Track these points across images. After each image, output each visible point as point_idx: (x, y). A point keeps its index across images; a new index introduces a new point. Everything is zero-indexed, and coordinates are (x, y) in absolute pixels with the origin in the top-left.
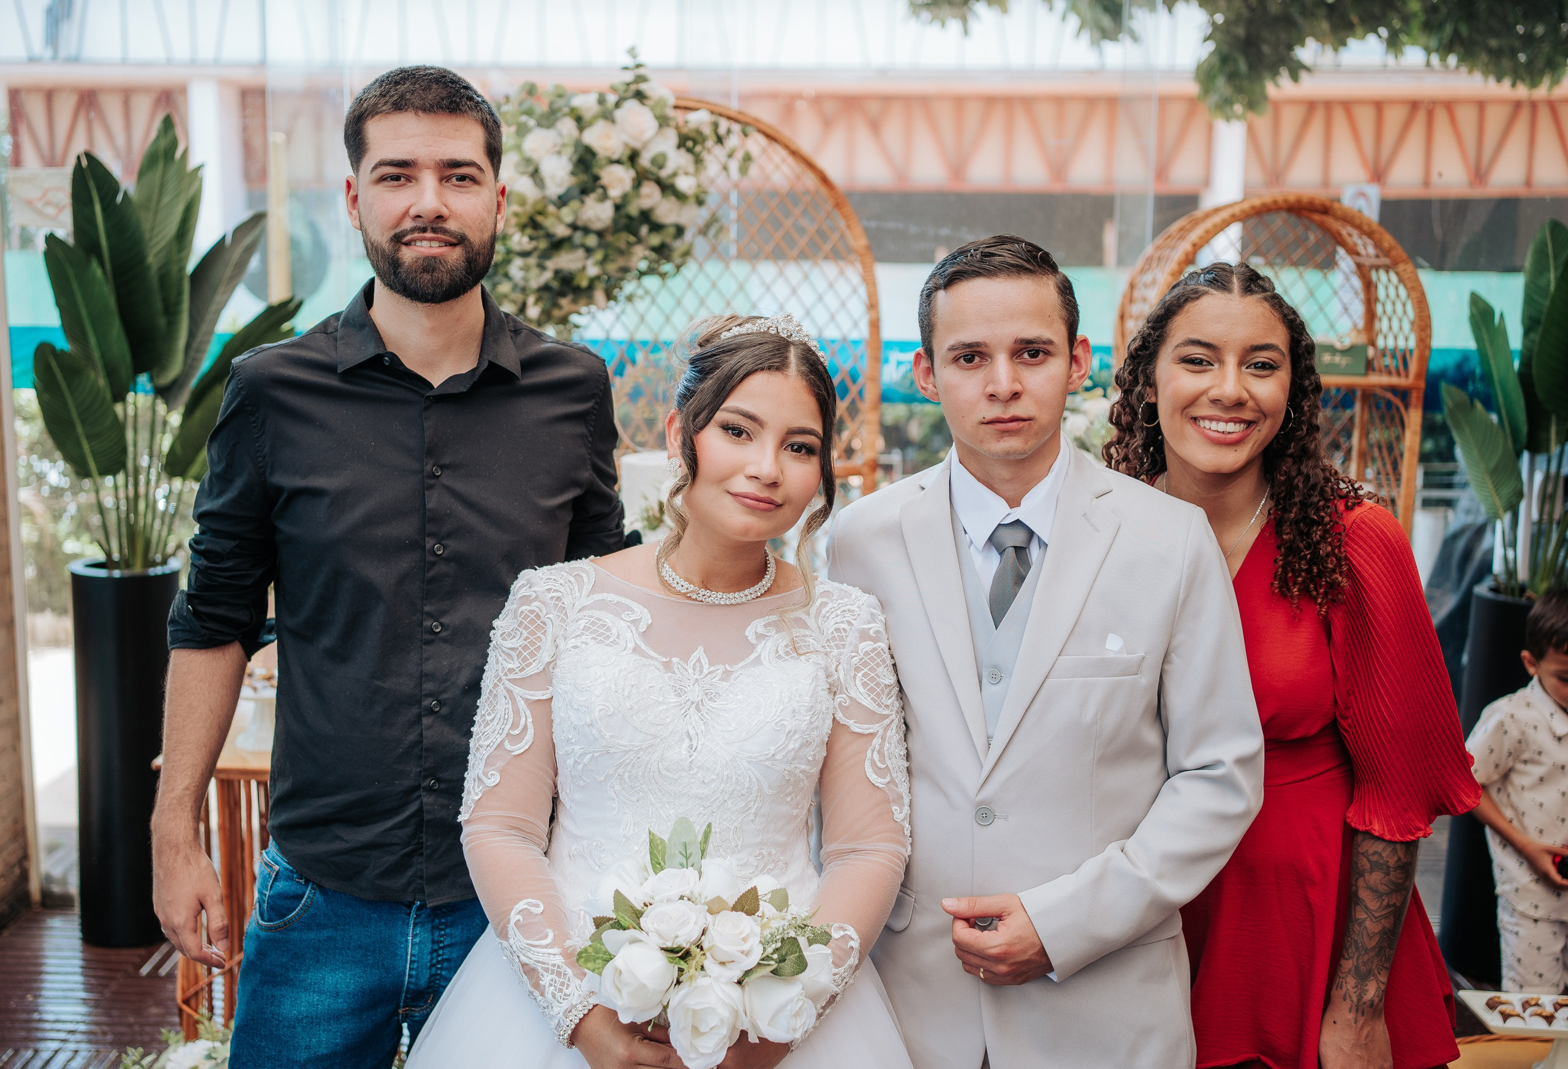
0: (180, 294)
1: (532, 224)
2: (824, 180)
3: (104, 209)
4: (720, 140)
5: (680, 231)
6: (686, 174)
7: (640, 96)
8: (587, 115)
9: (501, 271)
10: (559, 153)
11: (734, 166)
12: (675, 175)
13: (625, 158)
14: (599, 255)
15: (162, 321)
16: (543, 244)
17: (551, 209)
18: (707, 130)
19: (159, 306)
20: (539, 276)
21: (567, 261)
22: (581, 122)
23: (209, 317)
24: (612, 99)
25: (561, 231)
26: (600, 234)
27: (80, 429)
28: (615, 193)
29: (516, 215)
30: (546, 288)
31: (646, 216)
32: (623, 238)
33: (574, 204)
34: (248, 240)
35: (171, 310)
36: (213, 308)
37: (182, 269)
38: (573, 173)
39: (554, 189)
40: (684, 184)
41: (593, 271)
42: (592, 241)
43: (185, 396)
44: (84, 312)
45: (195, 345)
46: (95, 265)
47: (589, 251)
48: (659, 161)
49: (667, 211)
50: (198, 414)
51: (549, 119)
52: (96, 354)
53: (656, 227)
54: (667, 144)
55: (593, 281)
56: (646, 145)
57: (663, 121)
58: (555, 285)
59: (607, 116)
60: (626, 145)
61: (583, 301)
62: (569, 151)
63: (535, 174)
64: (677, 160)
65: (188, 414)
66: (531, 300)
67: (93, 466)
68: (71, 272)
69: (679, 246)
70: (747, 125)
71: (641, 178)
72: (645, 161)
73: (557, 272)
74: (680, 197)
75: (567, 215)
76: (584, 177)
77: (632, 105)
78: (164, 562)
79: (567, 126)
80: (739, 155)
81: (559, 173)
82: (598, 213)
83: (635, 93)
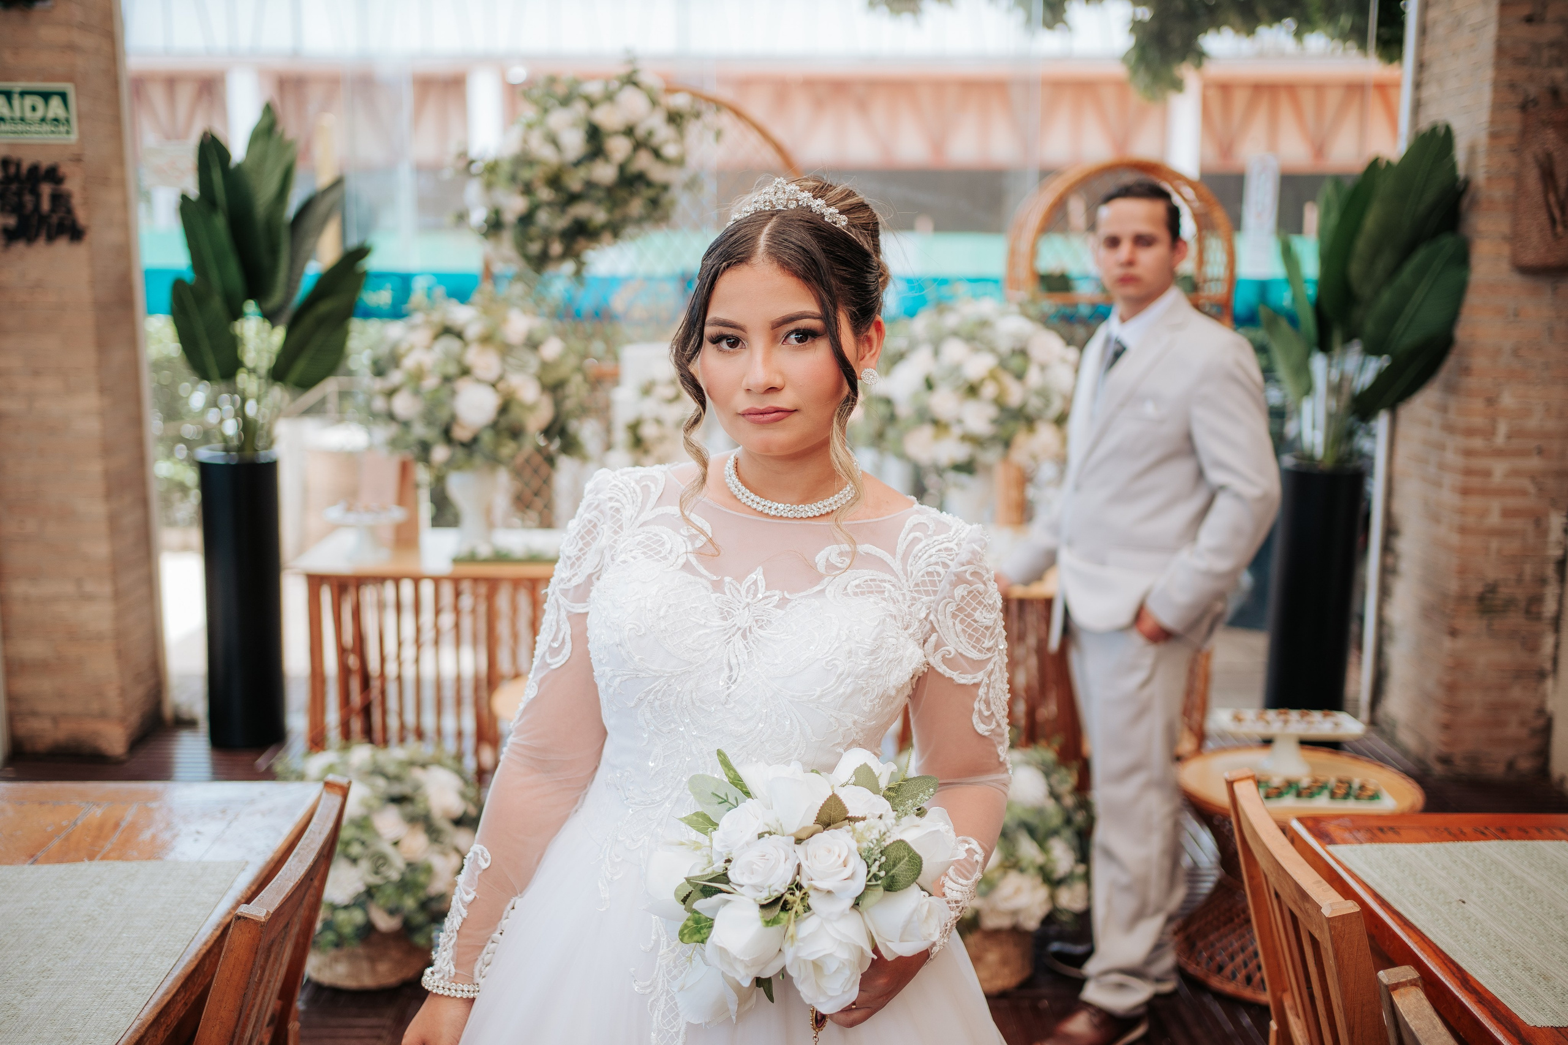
0: (280, 239)
1: (555, 181)
2: (779, 149)
3: (221, 174)
4: (699, 117)
5: (665, 187)
6: (671, 142)
7: (634, 84)
9: (530, 219)
10: (575, 128)
12: (662, 144)
13: (625, 130)
14: (606, 203)
15: (267, 258)
16: (563, 196)
17: (570, 170)
19: (264, 246)
20: (561, 218)
21: (582, 210)
23: (303, 255)
24: (615, 82)
25: (577, 187)
26: (608, 189)
28: (618, 158)
29: (543, 175)
30: (566, 229)
31: (641, 178)
32: (622, 193)
33: (587, 166)
35: (275, 253)
36: (307, 248)
37: (282, 217)
38: (585, 142)
39: (571, 156)
40: (670, 151)
41: (602, 216)
42: (601, 194)
43: (286, 318)
45: (294, 277)
46: (217, 214)
47: (598, 202)
48: (650, 134)
49: (657, 173)
50: (297, 332)
51: (566, 101)
52: (219, 286)
53: (649, 184)
54: (657, 120)
55: (602, 224)
56: (640, 121)
57: (654, 103)
58: (573, 228)
59: (611, 99)
60: (625, 122)
61: (594, 239)
63: (555, 142)
64: (663, 133)
65: (289, 333)
66: (554, 240)
69: (666, 198)
70: (719, 105)
71: (639, 145)
72: (640, 132)
73: (574, 221)
74: (667, 160)
75: (582, 173)
76: (592, 145)
77: (629, 90)
78: (267, 451)
79: (580, 107)
80: (714, 129)
81: (574, 142)
82: (604, 173)
83: (631, 80)
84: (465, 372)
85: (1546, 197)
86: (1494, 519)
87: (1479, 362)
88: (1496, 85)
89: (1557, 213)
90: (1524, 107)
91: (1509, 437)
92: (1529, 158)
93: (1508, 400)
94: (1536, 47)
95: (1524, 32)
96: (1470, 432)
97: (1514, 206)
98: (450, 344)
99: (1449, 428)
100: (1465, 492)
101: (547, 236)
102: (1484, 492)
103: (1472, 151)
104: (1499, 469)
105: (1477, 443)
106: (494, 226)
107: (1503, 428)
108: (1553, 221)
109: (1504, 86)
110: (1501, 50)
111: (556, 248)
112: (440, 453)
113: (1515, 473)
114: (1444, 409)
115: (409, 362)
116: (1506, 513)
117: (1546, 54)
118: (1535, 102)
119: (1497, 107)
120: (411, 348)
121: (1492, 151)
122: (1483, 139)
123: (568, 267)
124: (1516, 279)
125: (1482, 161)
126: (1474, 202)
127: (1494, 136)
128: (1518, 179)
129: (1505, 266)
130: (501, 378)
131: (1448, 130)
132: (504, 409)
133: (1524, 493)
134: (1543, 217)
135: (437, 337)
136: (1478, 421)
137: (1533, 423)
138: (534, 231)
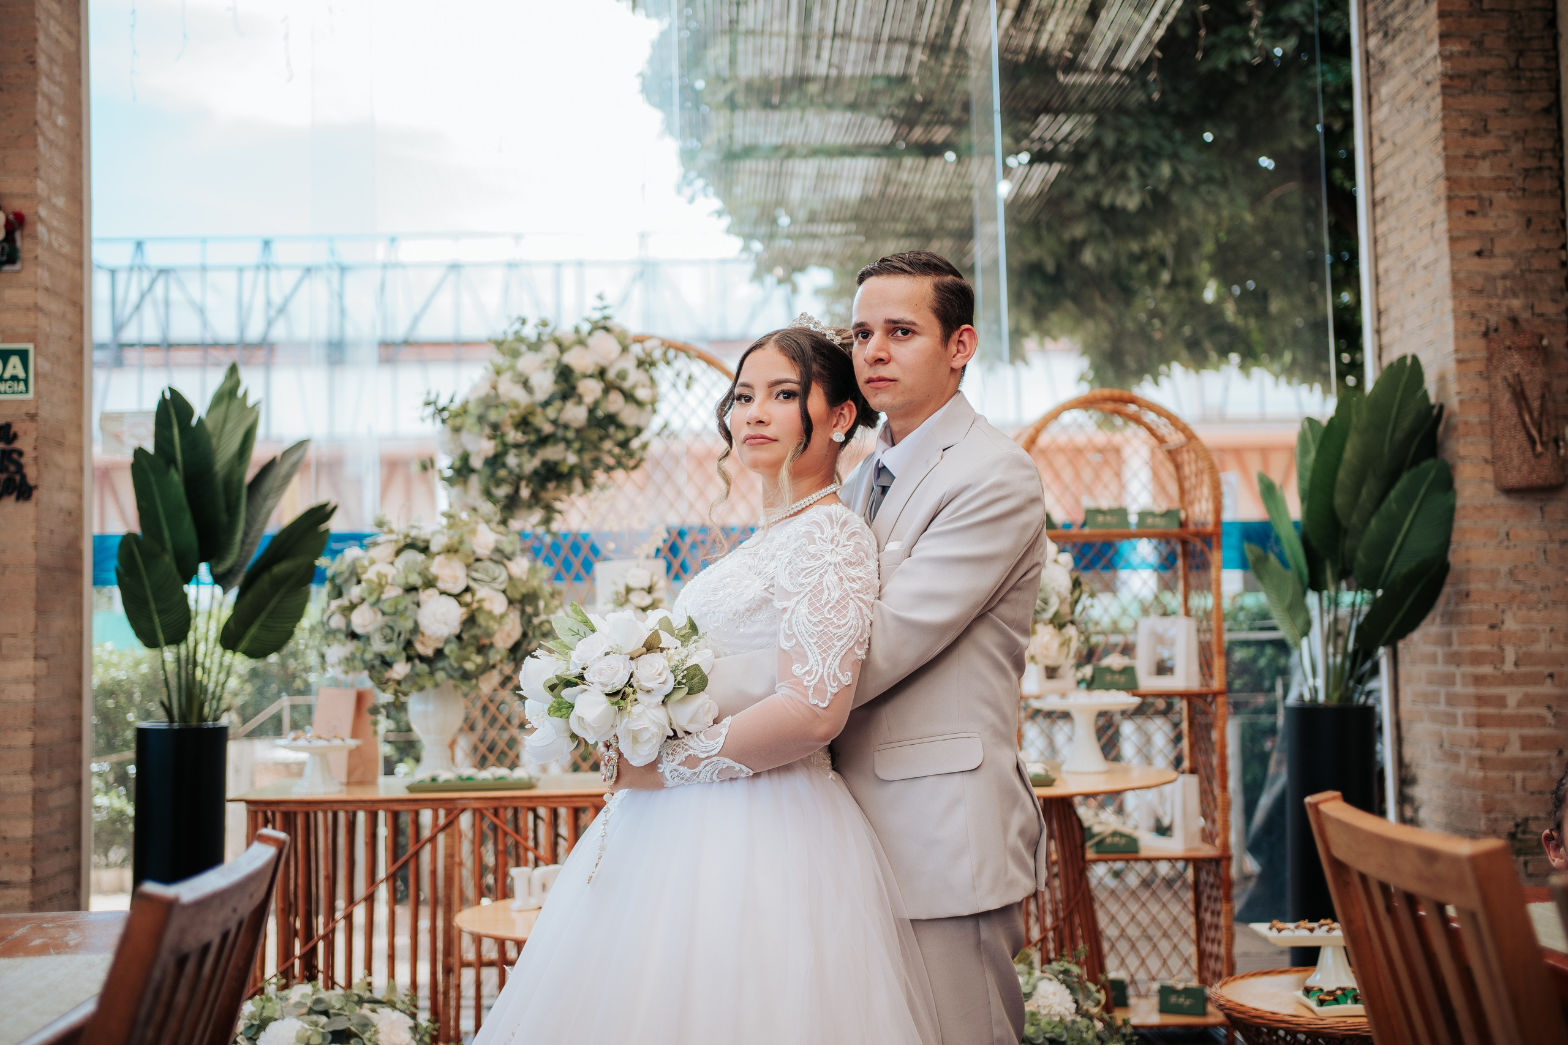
0: (238, 498)
1: (523, 423)
3: (181, 431)
4: (668, 363)
5: (639, 431)
6: (644, 386)
7: (606, 329)
8: (566, 343)
9: (500, 461)
10: (545, 369)
11: (681, 384)
12: (634, 387)
13: (596, 373)
14: (576, 445)
15: (224, 518)
16: (533, 438)
17: (539, 410)
18: (657, 354)
19: (222, 503)
20: (530, 461)
21: (552, 453)
22: (562, 348)
23: (261, 518)
24: (586, 327)
25: (548, 428)
26: (579, 431)
27: (153, 606)
28: (589, 399)
29: (512, 417)
30: (536, 472)
31: (612, 419)
32: (594, 435)
33: (557, 404)
34: (294, 458)
35: (232, 510)
36: (264, 510)
37: (241, 480)
38: (556, 382)
39: (541, 396)
40: (642, 394)
41: (572, 459)
42: (571, 435)
43: (240, 578)
44: (161, 510)
45: (249, 540)
46: (173, 471)
47: (568, 443)
48: (622, 375)
49: (629, 415)
50: (249, 596)
51: (536, 346)
52: (169, 545)
53: (620, 426)
54: (628, 364)
55: (572, 468)
56: (612, 364)
57: (625, 349)
58: (543, 471)
59: (581, 342)
60: (597, 364)
61: (564, 485)
62: (553, 365)
63: (526, 384)
64: (635, 377)
65: (240, 597)
66: (523, 484)
67: (161, 637)
68: (152, 478)
69: (638, 440)
70: (688, 352)
71: (609, 388)
72: (611, 375)
73: (545, 463)
74: (639, 404)
75: (551, 412)
76: (564, 386)
77: (600, 334)
78: (216, 719)
79: (551, 350)
80: (685, 375)
81: (544, 383)
82: (575, 414)
83: (603, 326)
84: (430, 583)
85: (1521, 416)
86: (1514, 750)
87: (1477, 585)
88: (1456, 318)
89: (1534, 433)
90: (1486, 334)
91: (1516, 664)
92: (1498, 380)
93: (1511, 624)
94: (1490, 279)
95: (1476, 265)
96: (1477, 658)
97: (1490, 429)
98: (413, 556)
99: (1454, 659)
100: (1481, 722)
101: (517, 480)
102: (1501, 721)
103: (1442, 379)
104: (1513, 695)
105: (1486, 669)
106: (463, 471)
107: (1510, 654)
108: (1533, 442)
109: (1465, 316)
110: (1456, 282)
111: (525, 493)
112: (401, 669)
113: (1529, 700)
114: (1447, 640)
115: (370, 575)
116: (1527, 743)
117: (1500, 284)
118: (1496, 330)
119: (1460, 335)
120: (372, 562)
121: (1460, 377)
122: (1451, 366)
123: (537, 515)
124: (1503, 500)
125: (1453, 387)
126: (1451, 429)
127: (1460, 362)
128: (1492, 403)
129: (1489, 487)
130: (468, 589)
131: (1415, 358)
132: (470, 621)
133: (1541, 721)
134: (1521, 437)
135: (398, 553)
136: (1484, 647)
137: (1540, 647)
138: (502, 473)
